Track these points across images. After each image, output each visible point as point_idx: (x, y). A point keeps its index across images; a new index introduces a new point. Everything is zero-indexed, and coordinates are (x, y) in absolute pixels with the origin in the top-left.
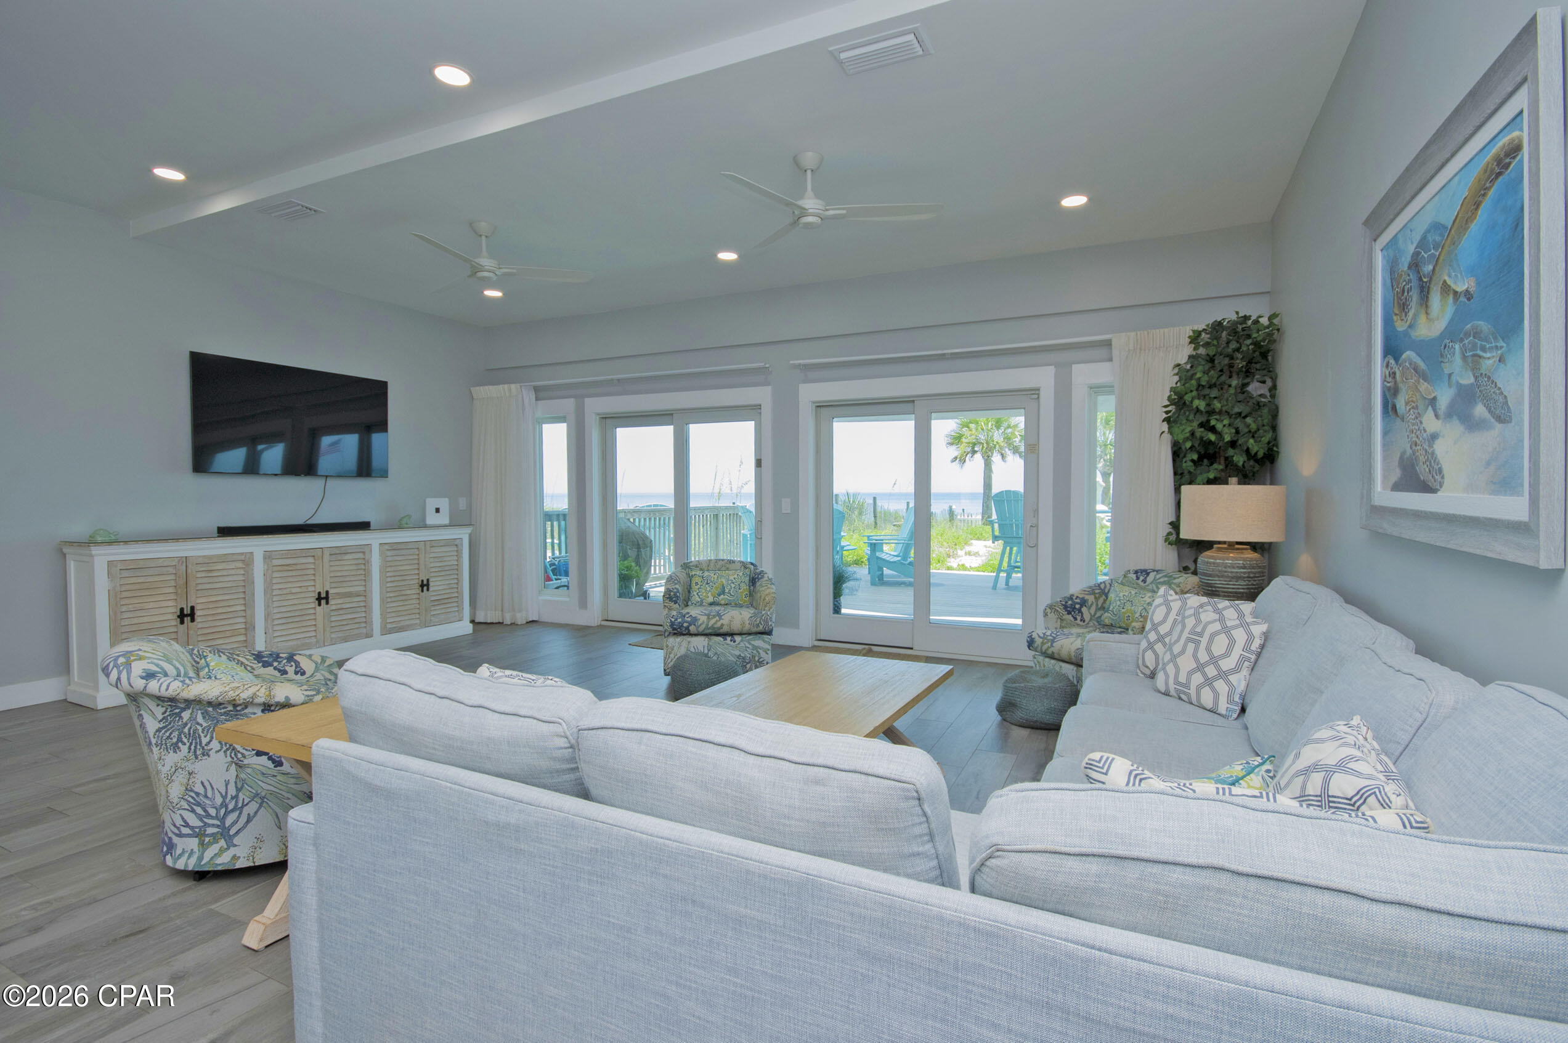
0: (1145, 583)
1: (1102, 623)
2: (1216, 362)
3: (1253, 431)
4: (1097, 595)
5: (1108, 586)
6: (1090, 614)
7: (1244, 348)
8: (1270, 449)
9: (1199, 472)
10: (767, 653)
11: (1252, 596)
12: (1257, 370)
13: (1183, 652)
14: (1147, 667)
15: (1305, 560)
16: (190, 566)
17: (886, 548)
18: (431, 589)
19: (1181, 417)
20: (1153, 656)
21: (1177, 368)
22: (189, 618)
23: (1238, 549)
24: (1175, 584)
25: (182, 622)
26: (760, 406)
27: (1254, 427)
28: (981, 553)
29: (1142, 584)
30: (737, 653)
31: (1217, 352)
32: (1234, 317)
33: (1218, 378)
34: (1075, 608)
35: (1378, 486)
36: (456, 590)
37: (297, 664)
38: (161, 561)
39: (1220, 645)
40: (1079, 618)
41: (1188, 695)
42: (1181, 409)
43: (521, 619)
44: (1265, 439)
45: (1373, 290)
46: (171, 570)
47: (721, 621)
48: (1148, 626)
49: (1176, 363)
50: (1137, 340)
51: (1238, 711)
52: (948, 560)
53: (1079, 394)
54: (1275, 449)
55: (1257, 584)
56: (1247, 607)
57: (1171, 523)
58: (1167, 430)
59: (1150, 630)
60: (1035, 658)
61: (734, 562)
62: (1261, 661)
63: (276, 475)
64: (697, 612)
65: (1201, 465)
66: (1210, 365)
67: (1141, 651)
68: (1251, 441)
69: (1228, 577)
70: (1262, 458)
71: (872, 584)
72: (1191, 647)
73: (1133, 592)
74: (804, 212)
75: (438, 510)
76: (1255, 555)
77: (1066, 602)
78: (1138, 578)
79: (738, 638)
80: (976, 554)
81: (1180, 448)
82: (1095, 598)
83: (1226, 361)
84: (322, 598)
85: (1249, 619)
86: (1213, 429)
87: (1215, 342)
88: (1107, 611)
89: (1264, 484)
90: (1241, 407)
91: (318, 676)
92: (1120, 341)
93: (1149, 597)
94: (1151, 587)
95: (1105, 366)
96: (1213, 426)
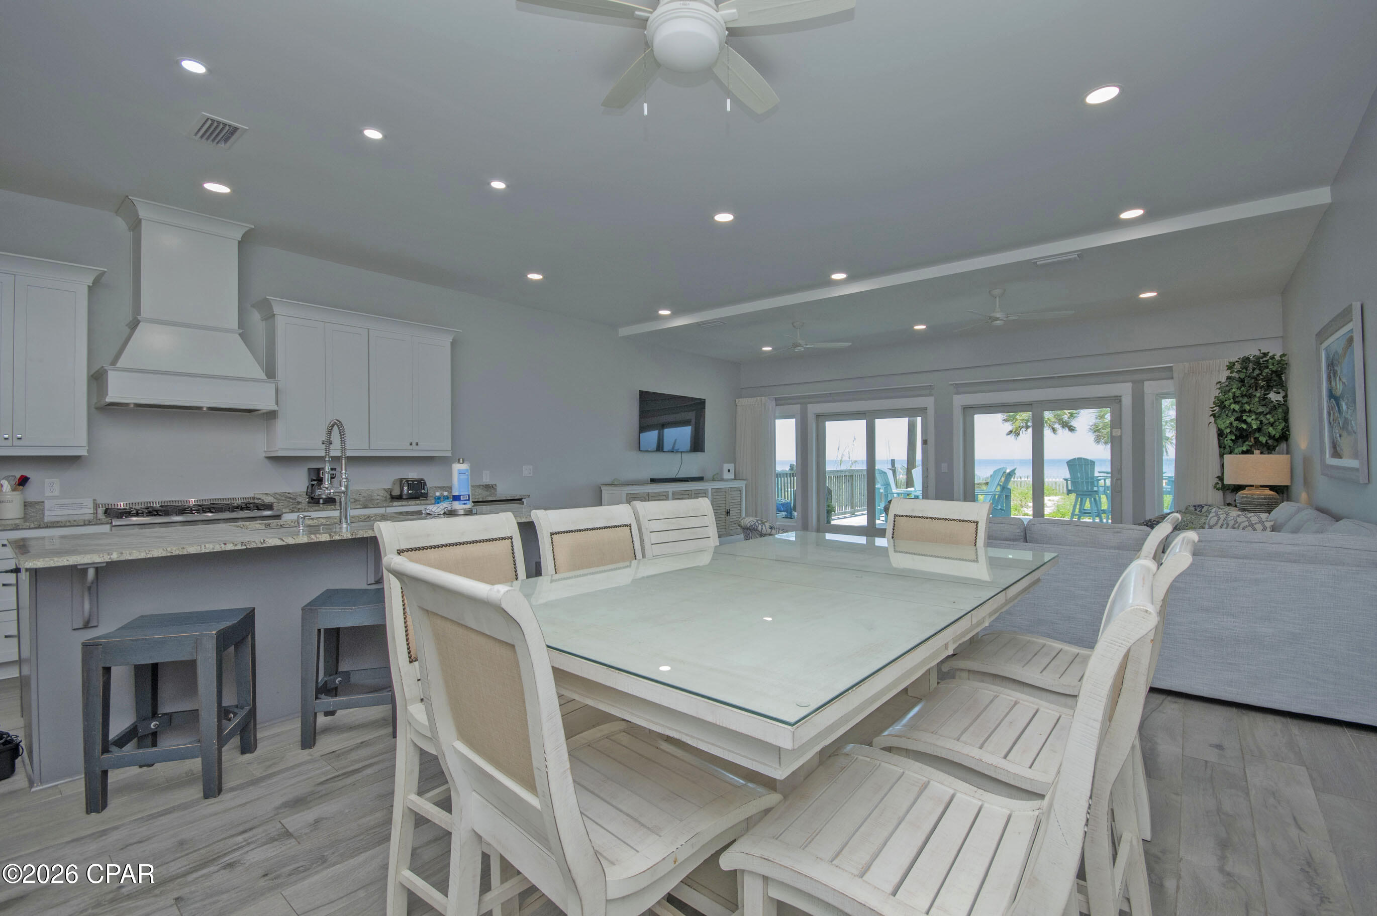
2: (1246, 381)
3: (1271, 422)
7: (1264, 374)
8: (1284, 433)
9: (1236, 446)
11: (1268, 511)
12: (1274, 385)
15: (1301, 492)
18: (731, 515)
19: (1222, 414)
21: (1219, 384)
23: (1262, 489)
26: (926, 408)
27: (1272, 420)
31: (1246, 375)
32: (1257, 353)
33: (1247, 392)
36: (739, 516)
42: (1223, 409)
44: (1280, 427)
45: (1321, 366)
49: (1219, 380)
50: (1190, 368)
53: (1149, 398)
54: (1287, 433)
55: (1272, 506)
56: (1264, 515)
57: (1218, 478)
58: (1213, 421)
65: (1237, 443)
66: (1242, 383)
68: (1271, 428)
69: (1255, 504)
70: (1279, 438)
75: (729, 471)
76: (1272, 492)
78: (1196, 510)
81: (1223, 432)
83: (1253, 381)
85: (1265, 520)
86: (1245, 422)
87: (1244, 371)
89: (1278, 453)
90: (1264, 408)
92: (1178, 368)
93: (1205, 520)
94: (1205, 514)
95: (1170, 382)
96: (1245, 420)
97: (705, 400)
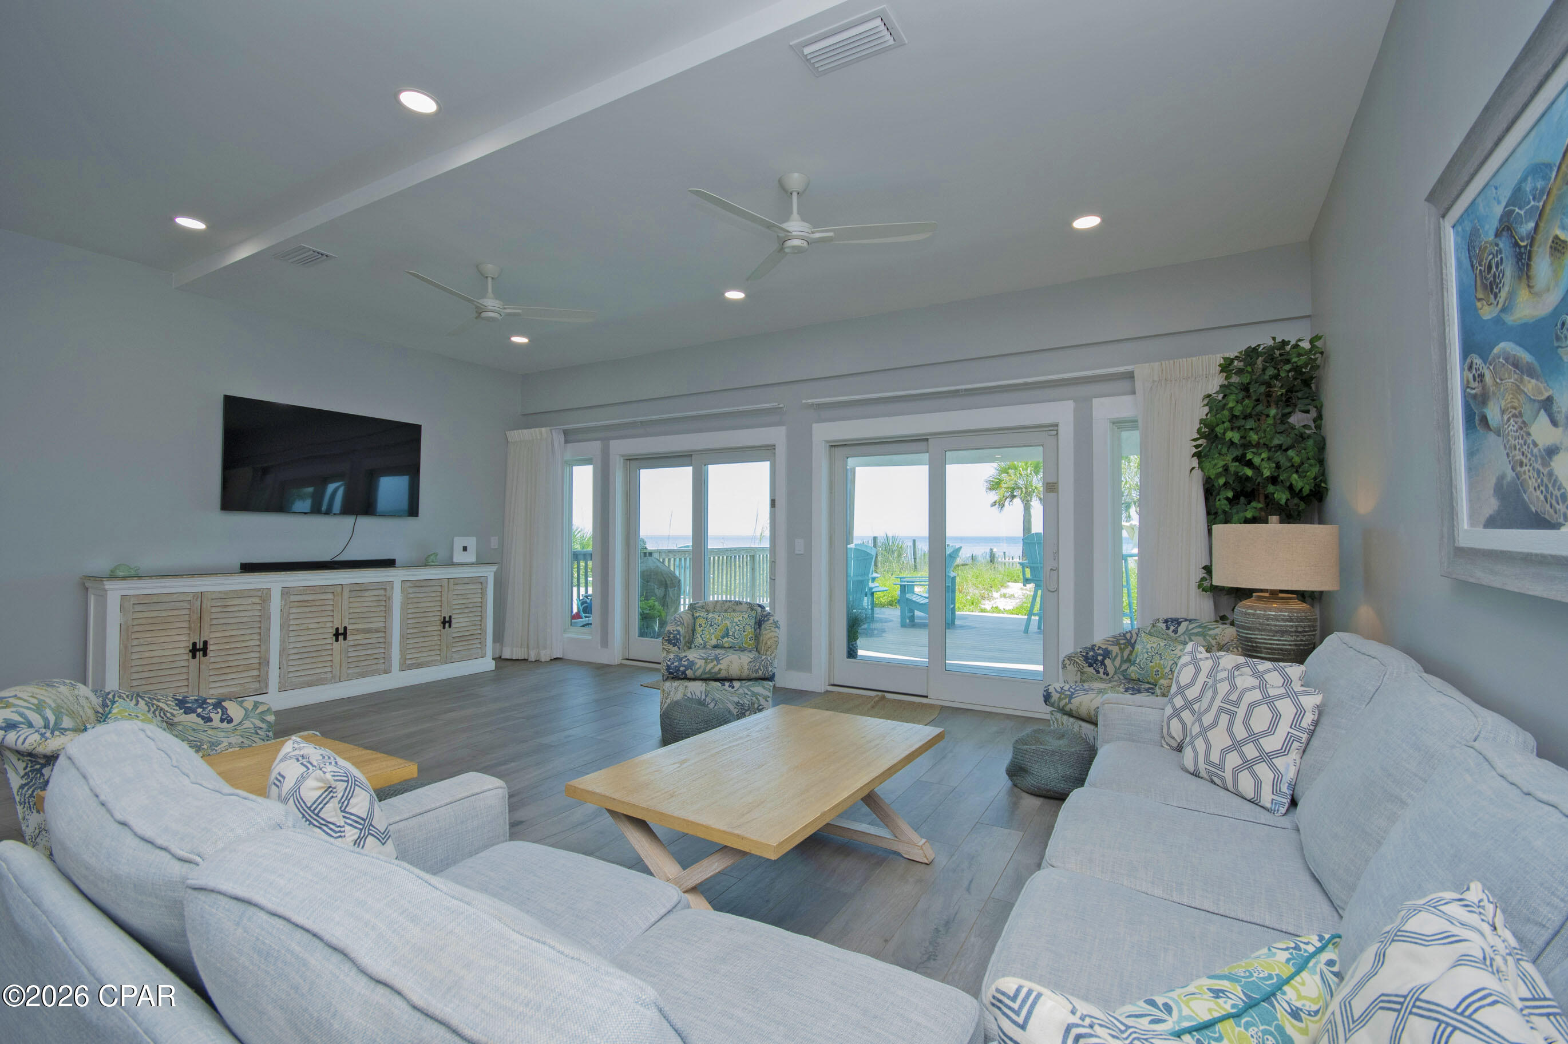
0: (1176, 633)
1: (1128, 677)
2: (1251, 390)
3: (1296, 465)
4: (1122, 646)
5: (1135, 636)
6: (1115, 667)
7: (1283, 375)
8: (1317, 486)
9: (1234, 511)
10: (767, 701)
11: (1300, 656)
12: (1299, 399)
13: (1215, 724)
14: (1173, 738)
15: (1365, 613)
16: (204, 601)
17: (917, 589)
18: (453, 626)
19: (1212, 451)
20: (1180, 726)
21: (1207, 399)
22: (201, 652)
23: (1283, 598)
24: (1210, 636)
25: (194, 657)
26: (775, 446)
27: (1297, 460)
28: (1016, 596)
29: (1173, 634)
30: (736, 699)
31: (1251, 380)
32: (1271, 343)
33: (1253, 408)
34: (1097, 660)
35: (1464, 521)
36: (479, 627)
37: (224, 710)
38: (175, 596)
39: (1261, 719)
40: (1102, 671)
41: (1223, 779)
42: (1213, 443)
43: (545, 656)
44: (1312, 474)
45: (1444, 276)
46: (186, 605)
47: (719, 666)
48: (1174, 689)
49: (1206, 393)
50: (1162, 370)
51: (1287, 805)
52: (983, 602)
53: (1101, 429)
54: (1323, 485)
55: (1307, 640)
56: (1294, 671)
57: (1205, 568)
58: (1197, 466)
59: (1176, 694)
60: (1053, 714)
61: (741, 603)
62: (1315, 742)
63: (305, 513)
64: (695, 655)
65: (1238, 504)
66: (1245, 394)
67: (1165, 719)
68: (1295, 476)
70: (1308, 495)
71: (901, 626)
72: (1224, 718)
73: (1162, 644)
74: (787, 236)
75: (465, 549)
76: (1304, 606)
77: (1087, 653)
78: (1168, 628)
79: (737, 684)
80: (1012, 597)
81: (1213, 485)
82: (1120, 649)
83: (1263, 389)
84: (340, 634)
85: (1297, 687)
86: (1250, 464)
87: (1249, 369)
88: (1134, 664)
89: (1312, 523)
90: (1282, 438)
91: (247, 724)
92: (1142, 371)
93: (1181, 650)
94: (1182, 638)
95: (1128, 399)
96: (1250, 460)
97: (420, 426)
